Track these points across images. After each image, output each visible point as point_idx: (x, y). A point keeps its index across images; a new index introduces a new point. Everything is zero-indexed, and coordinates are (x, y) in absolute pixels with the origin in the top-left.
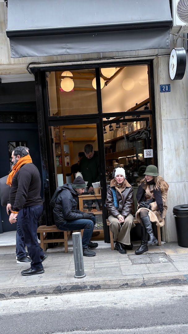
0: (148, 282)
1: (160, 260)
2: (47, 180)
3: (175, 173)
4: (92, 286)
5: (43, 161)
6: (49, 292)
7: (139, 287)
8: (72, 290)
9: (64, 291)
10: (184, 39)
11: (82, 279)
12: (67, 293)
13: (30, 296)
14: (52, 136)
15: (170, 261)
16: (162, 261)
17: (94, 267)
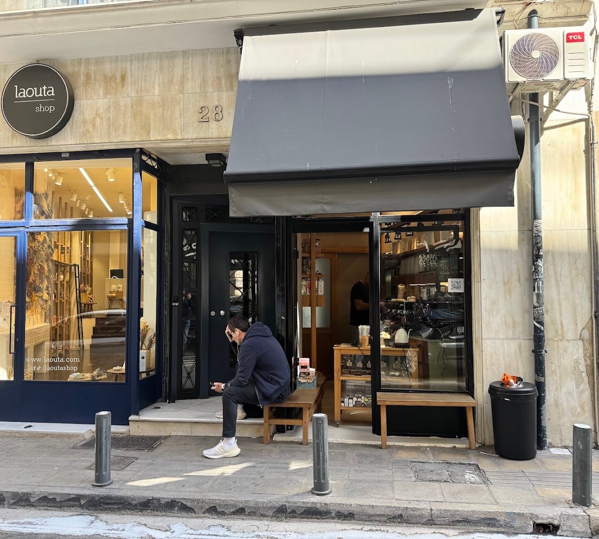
0: (438, 517)
1: (466, 477)
2: (283, 318)
3: (502, 322)
4: (338, 512)
5: (278, 287)
6: (267, 515)
7: (424, 524)
8: (305, 516)
9: (291, 515)
10: (523, 101)
11: (324, 497)
12: (296, 519)
13: (235, 516)
14: (296, 247)
15: (486, 481)
16: (470, 480)
17: (347, 477)
